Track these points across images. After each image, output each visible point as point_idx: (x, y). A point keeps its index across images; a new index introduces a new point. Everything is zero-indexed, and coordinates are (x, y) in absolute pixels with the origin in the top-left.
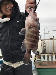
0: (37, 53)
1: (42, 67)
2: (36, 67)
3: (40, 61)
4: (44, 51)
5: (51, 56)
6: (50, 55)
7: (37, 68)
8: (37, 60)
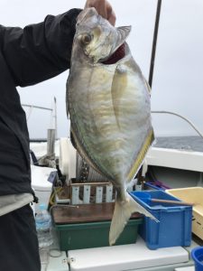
0: (59, 181)
1: (74, 219)
2: (56, 221)
3: (68, 204)
4: (82, 174)
5: (101, 189)
6: (99, 185)
7: (58, 224)
8: (58, 200)
